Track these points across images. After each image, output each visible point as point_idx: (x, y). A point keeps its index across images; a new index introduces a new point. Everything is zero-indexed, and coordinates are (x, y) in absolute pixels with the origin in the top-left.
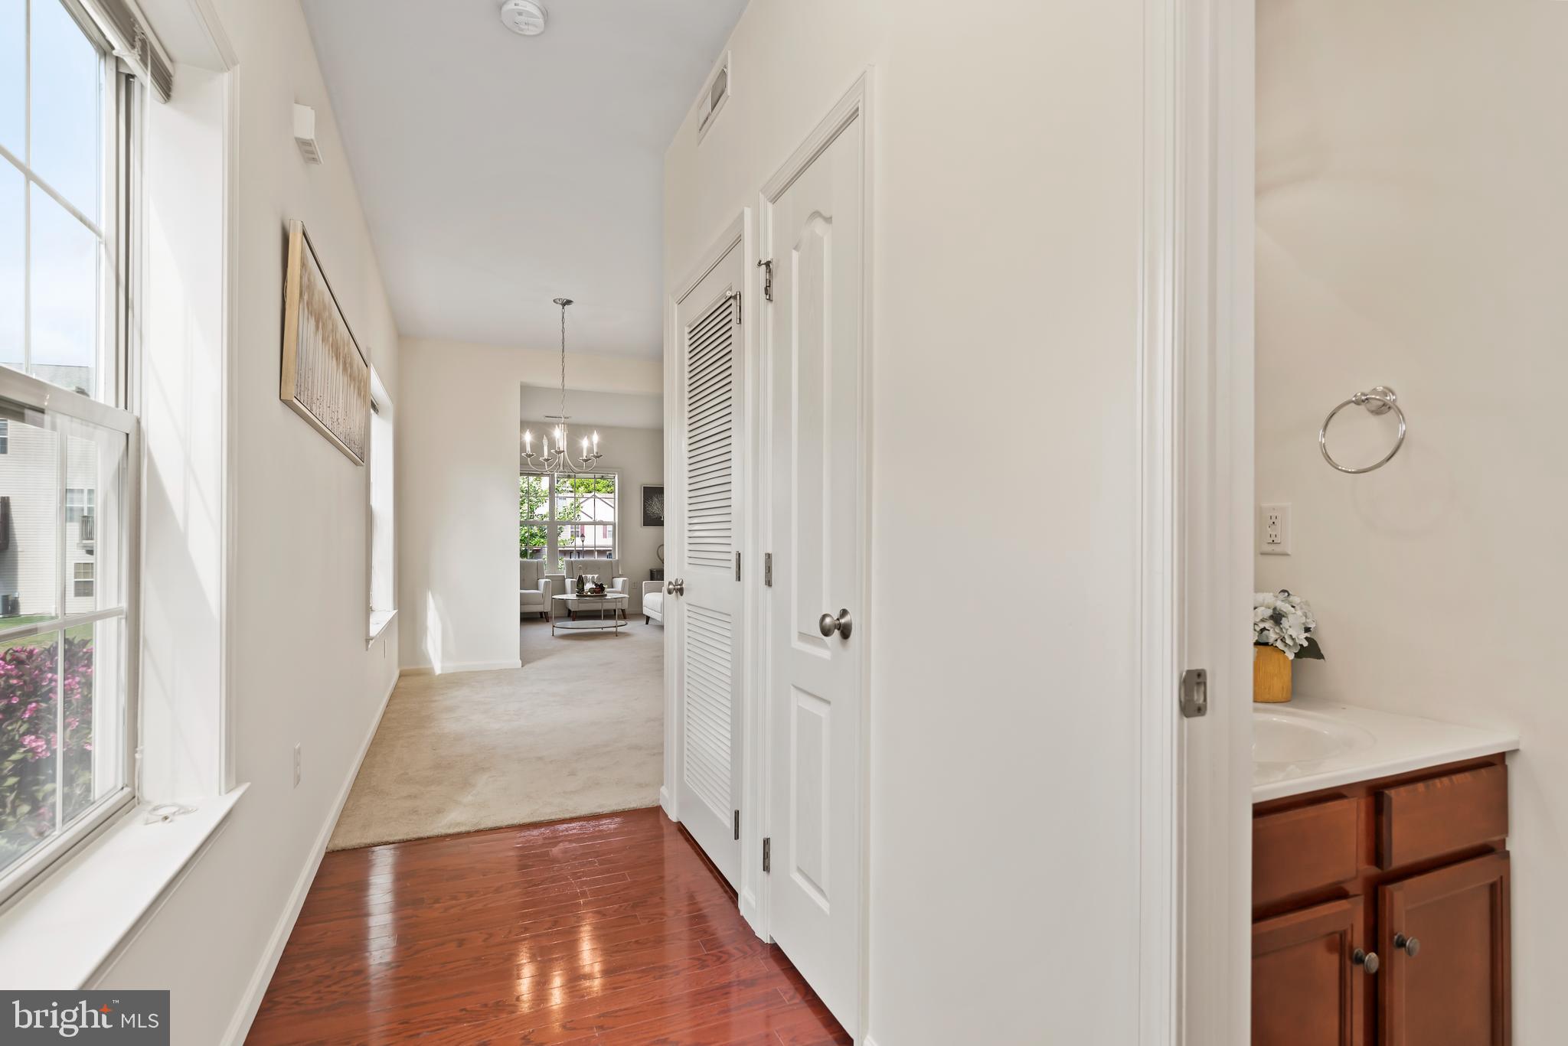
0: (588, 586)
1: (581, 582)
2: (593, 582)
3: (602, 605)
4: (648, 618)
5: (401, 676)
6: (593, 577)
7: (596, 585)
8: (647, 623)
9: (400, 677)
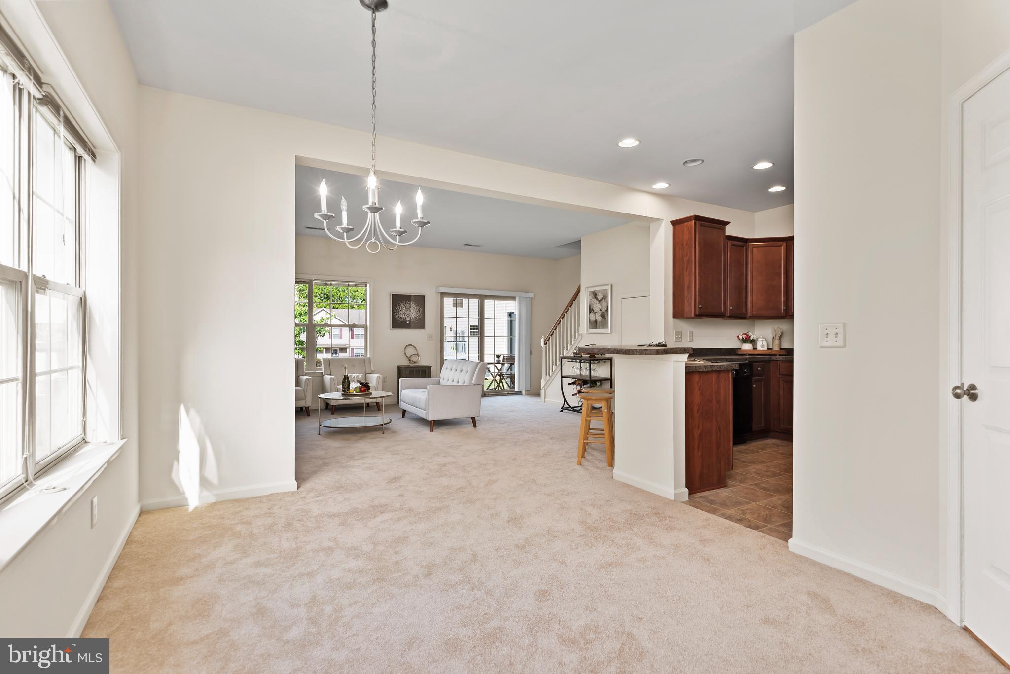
0: (354, 385)
1: (346, 381)
2: (358, 381)
3: (365, 400)
4: (404, 412)
5: (141, 513)
6: (358, 376)
7: (361, 383)
8: (403, 416)
9: (140, 515)
